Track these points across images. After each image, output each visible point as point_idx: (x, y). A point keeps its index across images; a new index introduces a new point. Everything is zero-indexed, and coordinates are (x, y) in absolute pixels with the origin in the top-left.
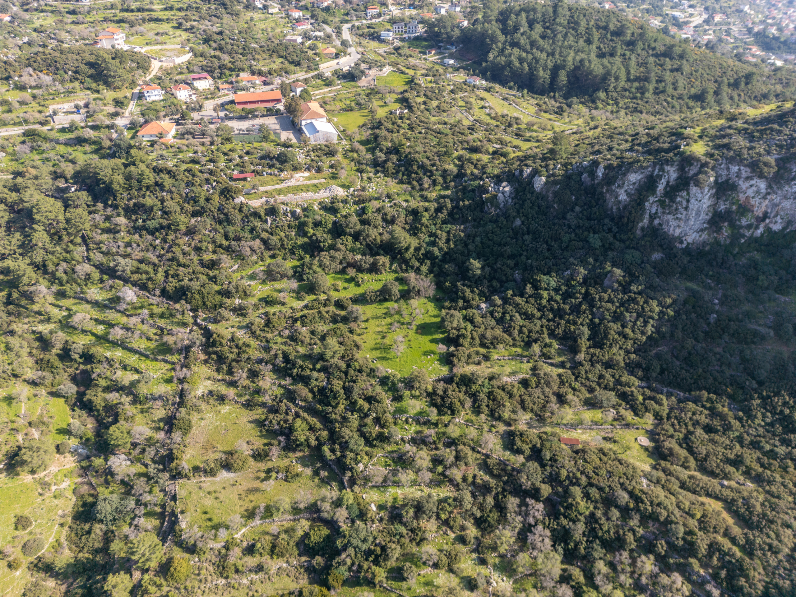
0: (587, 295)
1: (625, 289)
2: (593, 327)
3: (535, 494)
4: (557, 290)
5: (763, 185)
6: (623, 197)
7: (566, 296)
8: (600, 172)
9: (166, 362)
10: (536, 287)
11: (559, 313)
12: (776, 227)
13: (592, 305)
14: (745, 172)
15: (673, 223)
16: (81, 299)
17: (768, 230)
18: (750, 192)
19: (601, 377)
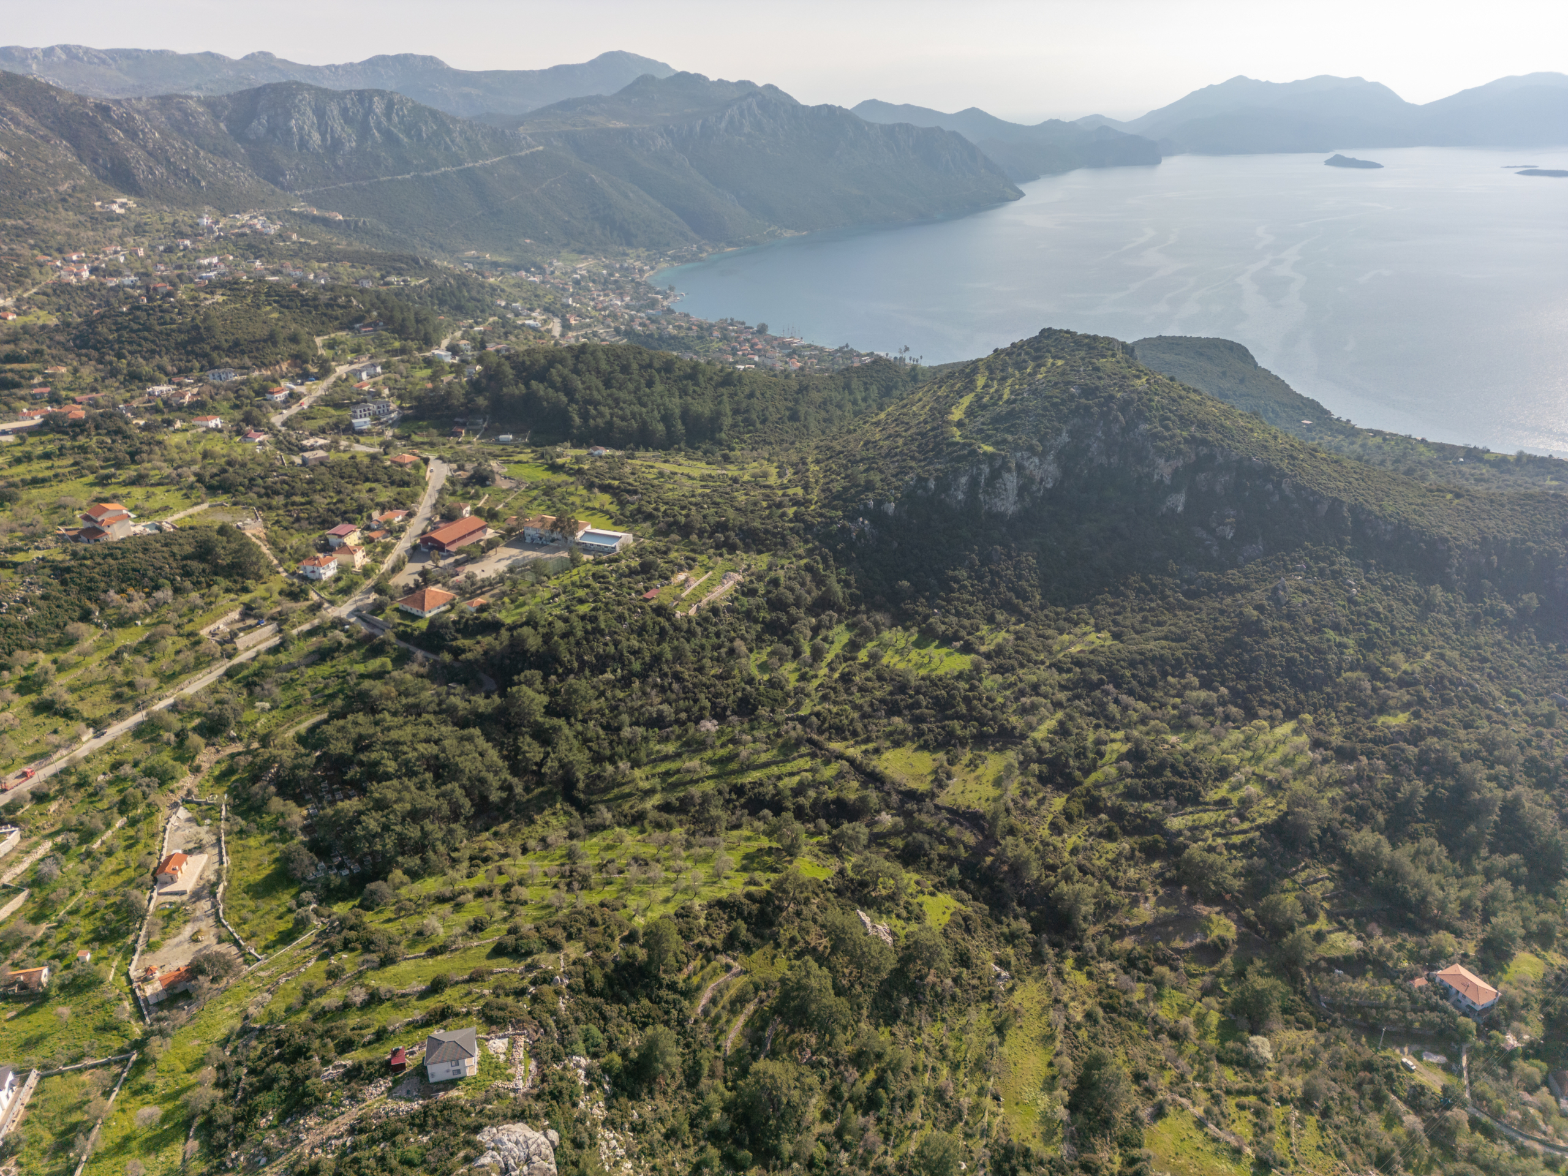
0: (991, 571)
1: (1010, 558)
2: (1010, 589)
3: (1101, 682)
4: (970, 577)
5: (1037, 460)
6: (961, 496)
7: (980, 578)
8: (932, 484)
9: (801, 756)
10: (956, 580)
11: (986, 592)
12: (1049, 486)
13: (1000, 578)
14: (1026, 454)
15: (999, 504)
16: (654, 761)
17: (1046, 489)
18: (1032, 467)
19: (1046, 616)
